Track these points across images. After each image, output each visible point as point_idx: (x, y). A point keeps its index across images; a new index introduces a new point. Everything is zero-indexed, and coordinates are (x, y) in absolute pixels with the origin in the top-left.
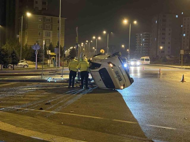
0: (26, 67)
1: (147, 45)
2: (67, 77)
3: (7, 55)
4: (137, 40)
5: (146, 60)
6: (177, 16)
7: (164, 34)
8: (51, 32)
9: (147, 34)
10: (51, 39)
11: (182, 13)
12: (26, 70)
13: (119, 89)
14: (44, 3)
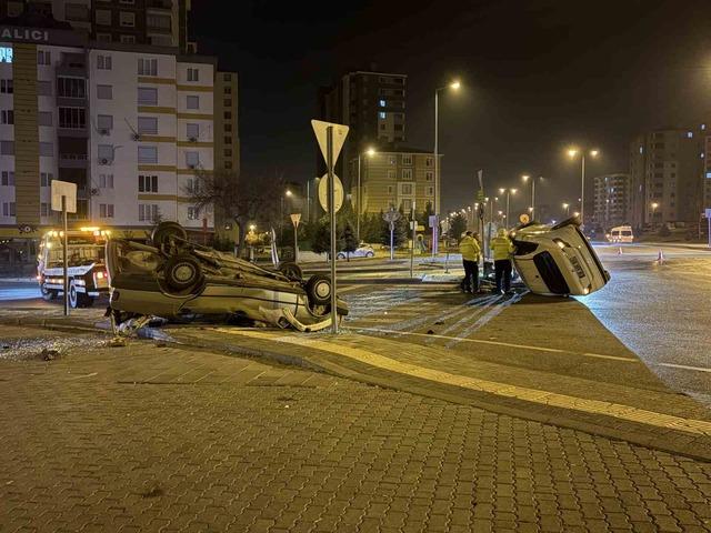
0: (370, 256)
1: (620, 201)
2: (461, 273)
4: (597, 192)
5: (624, 233)
6: (690, 135)
7: (659, 175)
8: (414, 184)
9: (620, 177)
10: (413, 200)
11: (703, 127)
12: (371, 262)
13: (580, 294)
14: (397, 127)
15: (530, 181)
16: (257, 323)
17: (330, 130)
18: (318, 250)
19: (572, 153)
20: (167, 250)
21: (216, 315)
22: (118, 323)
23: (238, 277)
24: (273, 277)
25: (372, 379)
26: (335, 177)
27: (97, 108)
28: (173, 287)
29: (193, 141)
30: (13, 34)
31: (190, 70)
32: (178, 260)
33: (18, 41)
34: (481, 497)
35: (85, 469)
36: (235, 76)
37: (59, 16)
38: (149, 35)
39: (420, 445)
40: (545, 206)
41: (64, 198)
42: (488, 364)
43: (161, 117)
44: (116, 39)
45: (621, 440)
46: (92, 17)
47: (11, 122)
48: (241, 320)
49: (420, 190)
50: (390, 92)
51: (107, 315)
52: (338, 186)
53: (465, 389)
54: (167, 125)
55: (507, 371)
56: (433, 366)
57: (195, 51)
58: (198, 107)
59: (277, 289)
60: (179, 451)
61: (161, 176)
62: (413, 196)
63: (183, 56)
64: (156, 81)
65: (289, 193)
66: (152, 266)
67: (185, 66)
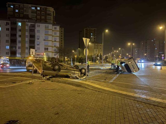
1: (138, 53)
3: (83, 59)
4: (134, 52)
6: (152, 41)
7: (146, 49)
8: (98, 50)
9: (138, 49)
10: (98, 53)
11: (155, 39)
13: (134, 72)
14: (95, 39)
15: (121, 49)
16: (71, 77)
17: (86, 40)
18: (80, 63)
19: (129, 44)
20: (53, 62)
21: (63, 76)
22: (43, 77)
23: (67, 68)
24: (74, 68)
25: (96, 90)
26: (87, 49)
27: (37, 34)
28: (54, 70)
29: (55, 41)
30: (21, 20)
31: (55, 27)
32: (56, 65)
33: (22, 22)
34: (125, 117)
35: (42, 108)
36: (63, 29)
37: (30, 17)
38: (47, 21)
39: (109, 105)
40: (123, 54)
41: (33, 52)
42: (119, 87)
43: (49, 36)
44: (41, 21)
45: (151, 104)
46: (36, 17)
47: (20, 37)
48: (67, 77)
49: (99, 51)
50: (93, 32)
51: (41, 75)
52: (87, 51)
53: (116, 92)
54: (50, 38)
55: (123, 88)
56: (108, 87)
57: (56, 23)
58: (56, 34)
59: (74, 71)
60: (60, 104)
61: (49, 48)
62: (97, 52)
63: (54, 24)
64: (49, 29)
65: (73, 51)
66: (50, 66)
67: (54, 27)
